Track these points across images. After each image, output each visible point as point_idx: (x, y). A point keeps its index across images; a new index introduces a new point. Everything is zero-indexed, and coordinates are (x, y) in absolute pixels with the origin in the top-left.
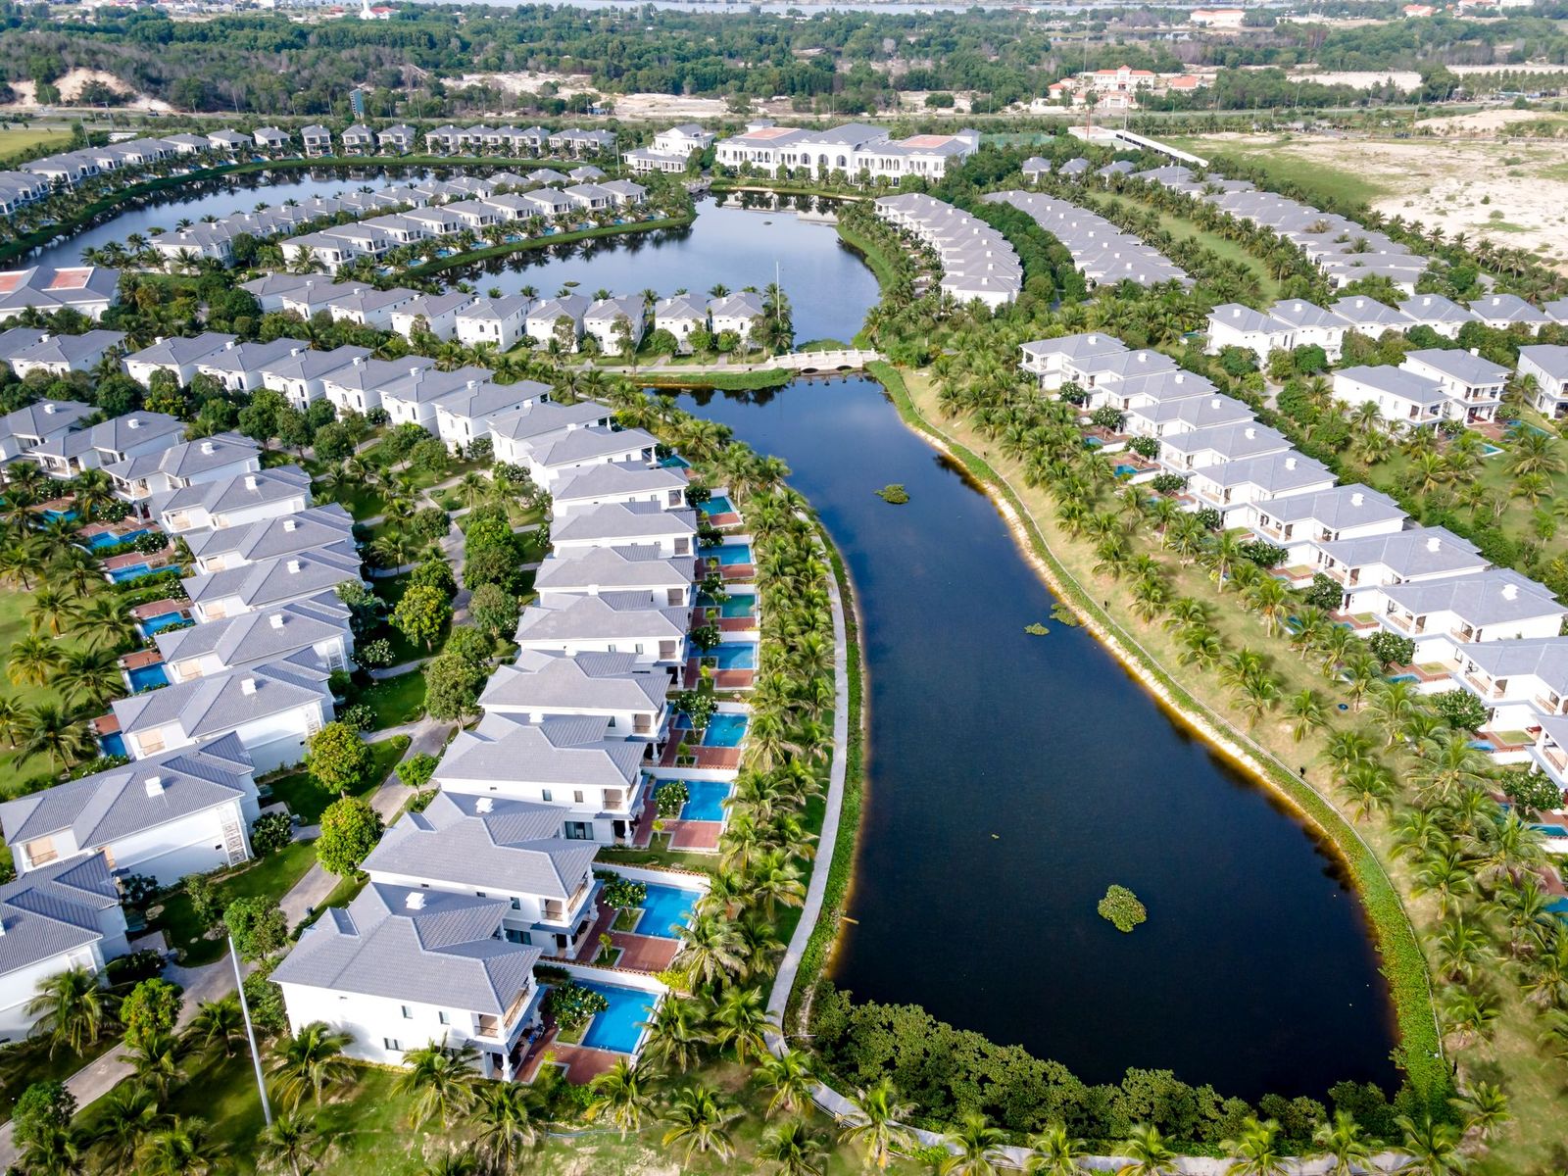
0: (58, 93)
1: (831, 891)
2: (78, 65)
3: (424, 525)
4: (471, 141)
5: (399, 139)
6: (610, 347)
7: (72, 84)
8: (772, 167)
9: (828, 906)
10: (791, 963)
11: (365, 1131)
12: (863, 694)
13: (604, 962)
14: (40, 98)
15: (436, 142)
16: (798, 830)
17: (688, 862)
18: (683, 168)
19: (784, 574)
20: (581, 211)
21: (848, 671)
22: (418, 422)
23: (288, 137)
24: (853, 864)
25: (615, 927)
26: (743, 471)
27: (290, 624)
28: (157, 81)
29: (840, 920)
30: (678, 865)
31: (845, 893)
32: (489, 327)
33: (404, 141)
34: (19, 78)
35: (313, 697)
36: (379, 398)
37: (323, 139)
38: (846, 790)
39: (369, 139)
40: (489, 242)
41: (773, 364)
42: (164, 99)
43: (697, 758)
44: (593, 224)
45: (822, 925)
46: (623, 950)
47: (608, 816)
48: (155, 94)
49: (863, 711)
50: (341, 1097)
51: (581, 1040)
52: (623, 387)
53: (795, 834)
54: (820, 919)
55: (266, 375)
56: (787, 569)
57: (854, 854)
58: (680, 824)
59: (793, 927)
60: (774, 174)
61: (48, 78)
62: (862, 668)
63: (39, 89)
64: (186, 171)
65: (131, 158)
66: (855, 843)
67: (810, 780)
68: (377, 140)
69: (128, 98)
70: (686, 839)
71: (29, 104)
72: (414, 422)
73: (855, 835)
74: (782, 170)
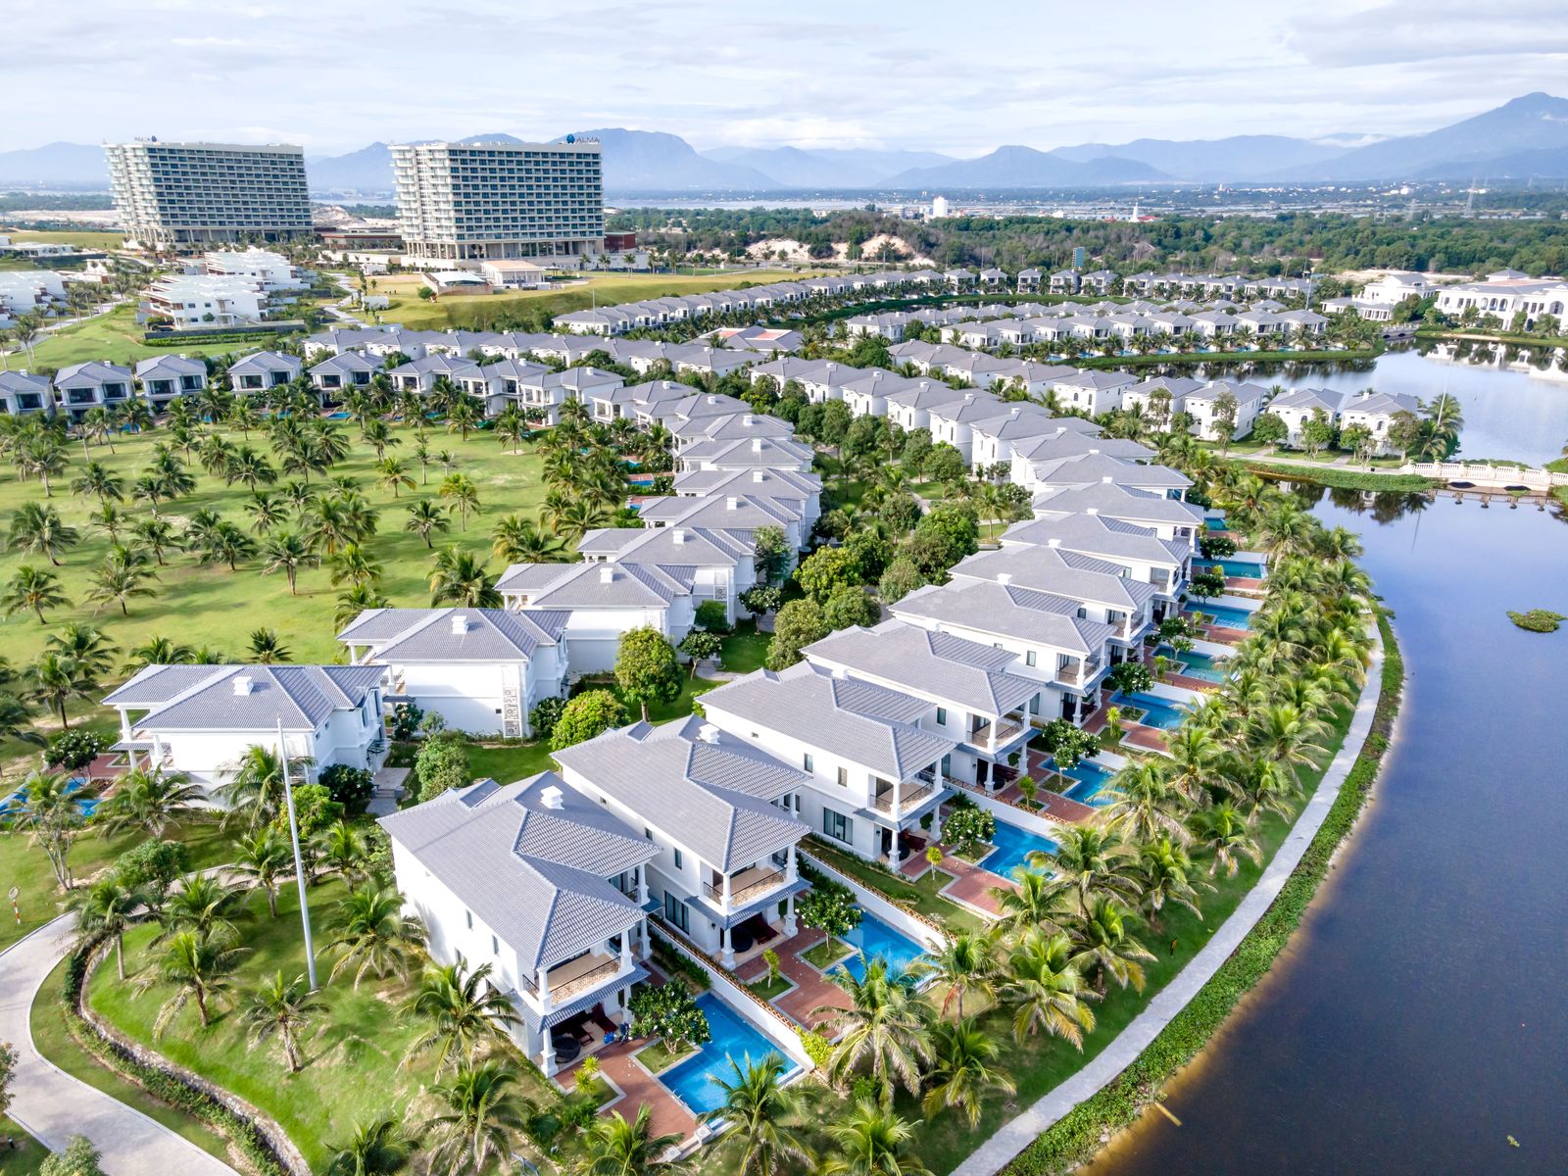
0: (862, 251)
1: (1156, 1055)
2: (882, 232)
3: (891, 511)
4: (1167, 287)
5: (1099, 282)
6: (1207, 433)
7: (871, 247)
8: (1507, 317)
9: (1137, 1076)
10: (1027, 1125)
11: (377, 1047)
12: (1355, 825)
13: (759, 992)
14: (850, 256)
15: (1132, 284)
16: (1120, 931)
17: (955, 920)
18: (1390, 317)
19: (1284, 638)
20: (1245, 333)
21: (1343, 788)
22: (954, 443)
23: (1005, 276)
24: (1216, 1035)
25: (805, 956)
26: (1287, 530)
27: (690, 543)
28: (932, 245)
29: (1150, 1105)
30: (937, 917)
31: (1180, 1070)
32: (1084, 397)
33: (1104, 284)
34: (840, 240)
35: (660, 603)
36: (928, 420)
37: (1034, 280)
38: (1256, 929)
39: (1073, 281)
40: (1135, 352)
41: (1408, 469)
42: (933, 258)
43: (1047, 806)
44: (1254, 347)
45: (1110, 1098)
46: (795, 986)
47: (872, 817)
48: (928, 255)
49: (1343, 844)
50: (390, 996)
51: (663, 1071)
52: (1186, 443)
53: (1112, 936)
54: (1114, 1085)
55: (845, 392)
56: (1291, 633)
57: (1227, 1022)
58: (975, 871)
59: (1062, 1076)
60: (1507, 326)
61: (860, 240)
62: (1372, 793)
63: (850, 249)
64: (915, 297)
65: (879, 283)
66: (1236, 1008)
67: (1180, 877)
68: (1079, 280)
69: (909, 256)
70: (970, 891)
71: (841, 259)
72: (949, 442)
73: (1242, 1000)
74: (1521, 317)
